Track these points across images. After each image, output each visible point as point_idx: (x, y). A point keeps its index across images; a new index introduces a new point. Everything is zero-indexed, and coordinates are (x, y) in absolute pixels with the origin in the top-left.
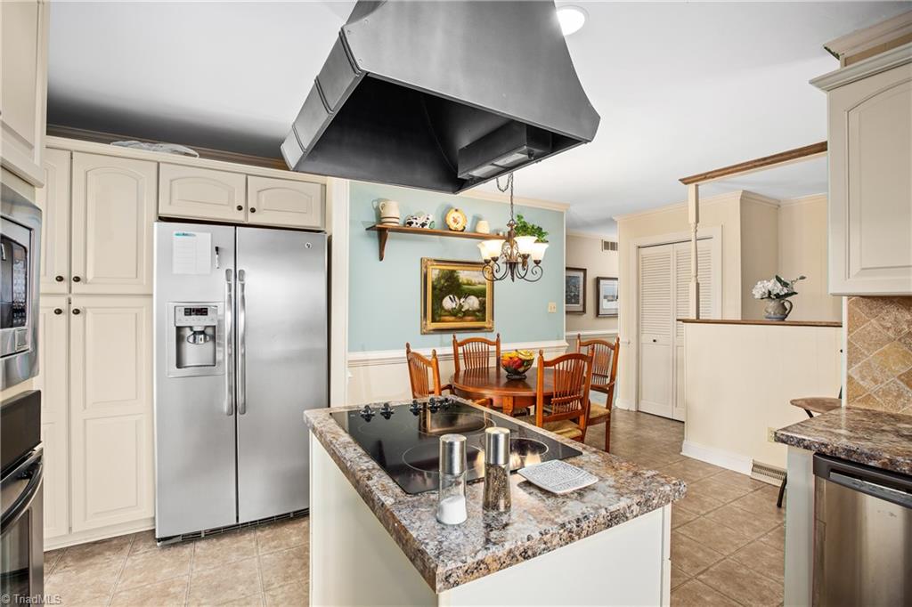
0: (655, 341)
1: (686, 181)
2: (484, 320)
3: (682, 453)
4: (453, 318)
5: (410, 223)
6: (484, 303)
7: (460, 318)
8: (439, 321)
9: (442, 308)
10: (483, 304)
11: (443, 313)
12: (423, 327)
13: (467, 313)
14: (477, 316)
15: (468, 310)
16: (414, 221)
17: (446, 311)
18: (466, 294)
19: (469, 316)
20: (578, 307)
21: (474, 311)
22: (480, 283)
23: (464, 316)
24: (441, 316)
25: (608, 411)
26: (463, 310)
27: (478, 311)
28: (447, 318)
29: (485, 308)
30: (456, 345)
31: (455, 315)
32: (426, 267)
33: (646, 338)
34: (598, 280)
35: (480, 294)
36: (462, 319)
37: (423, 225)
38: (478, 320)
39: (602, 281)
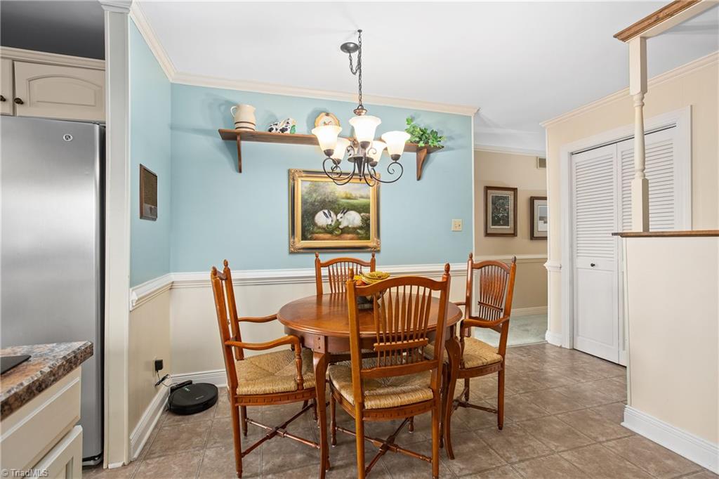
0: (593, 265)
1: (624, 36)
2: (368, 238)
3: (622, 424)
4: (328, 236)
5: (271, 130)
6: (368, 219)
7: (337, 235)
8: (311, 239)
9: (315, 224)
10: (366, 221)
11: (315, 229)
12: (291, 245)
13: (346, 231)
14: (358, 234)
15: (347, 227)
16: (274, 127)
17: (319, 228)
18: (345, 209)
19: (348, 233)
20: (507, 229)
21: (355, 229)
22: (362, 197)
23: (342, 233)
24: (313, 233)
25: (499, 356)
26: (341, 227)
27: (361, 228)
28: (321, 235)
29: (368, 225)
30: (319, 265)
31: (331, 233)
32: (294, 180)
33: (582, 262)
34: (532, 200)
35: (362, 209)
36: (339, 237)
37: (283, 130)
38: (360, 239)
39: (536, 202)
